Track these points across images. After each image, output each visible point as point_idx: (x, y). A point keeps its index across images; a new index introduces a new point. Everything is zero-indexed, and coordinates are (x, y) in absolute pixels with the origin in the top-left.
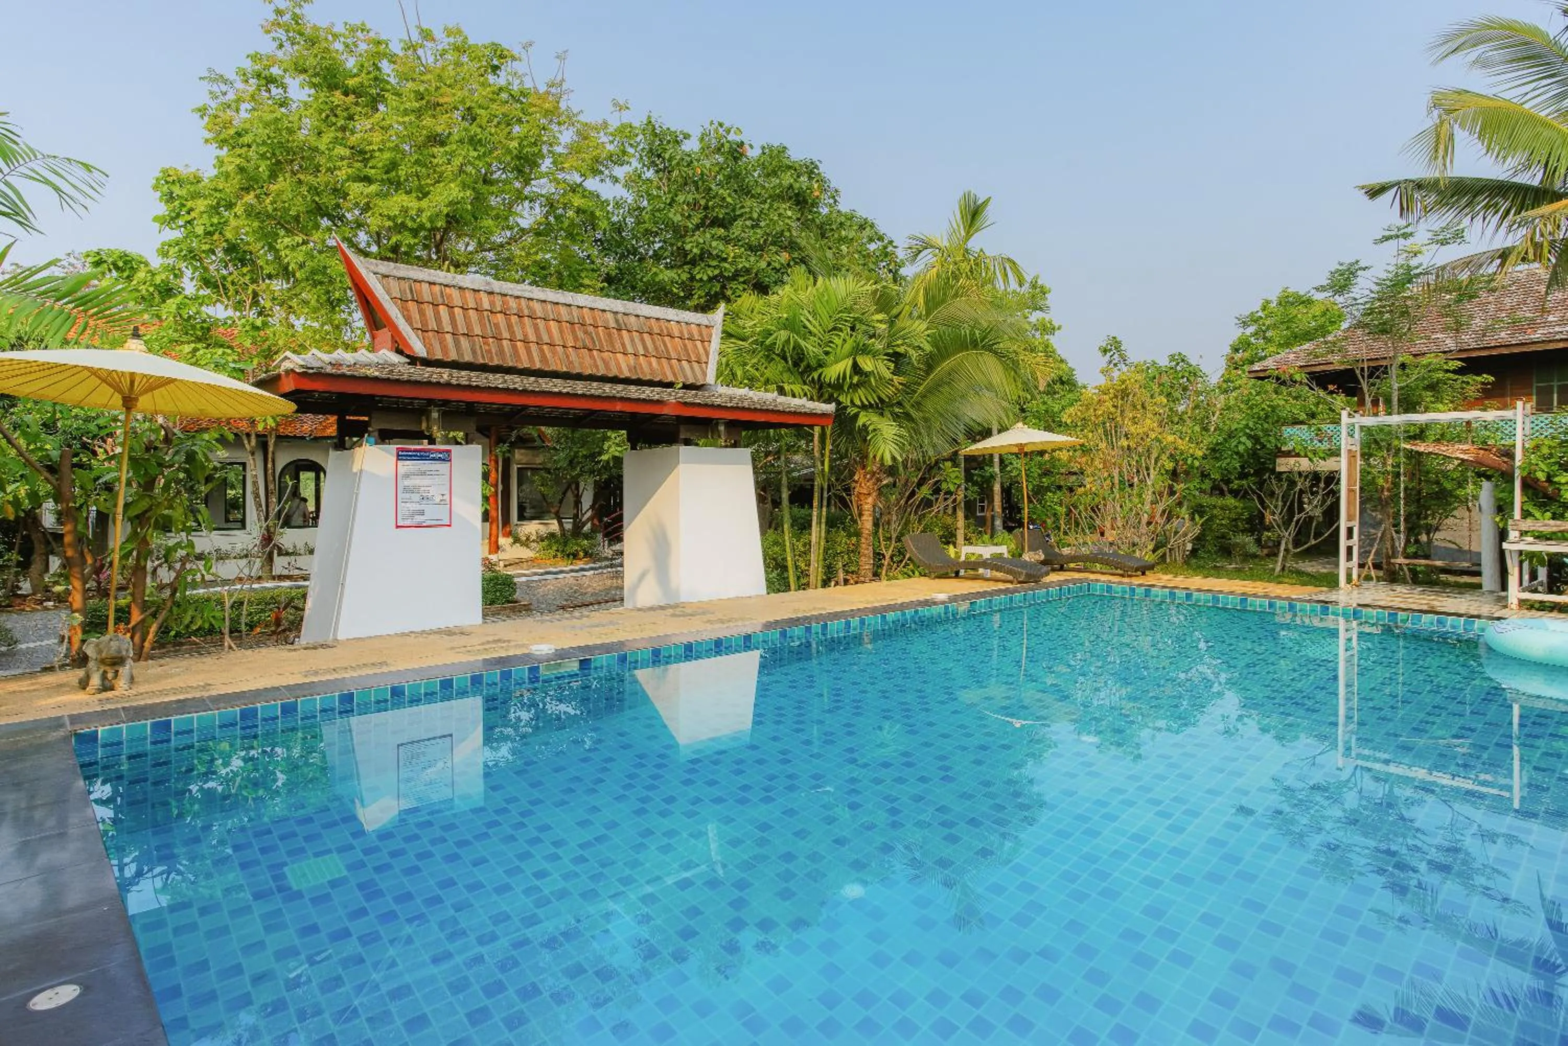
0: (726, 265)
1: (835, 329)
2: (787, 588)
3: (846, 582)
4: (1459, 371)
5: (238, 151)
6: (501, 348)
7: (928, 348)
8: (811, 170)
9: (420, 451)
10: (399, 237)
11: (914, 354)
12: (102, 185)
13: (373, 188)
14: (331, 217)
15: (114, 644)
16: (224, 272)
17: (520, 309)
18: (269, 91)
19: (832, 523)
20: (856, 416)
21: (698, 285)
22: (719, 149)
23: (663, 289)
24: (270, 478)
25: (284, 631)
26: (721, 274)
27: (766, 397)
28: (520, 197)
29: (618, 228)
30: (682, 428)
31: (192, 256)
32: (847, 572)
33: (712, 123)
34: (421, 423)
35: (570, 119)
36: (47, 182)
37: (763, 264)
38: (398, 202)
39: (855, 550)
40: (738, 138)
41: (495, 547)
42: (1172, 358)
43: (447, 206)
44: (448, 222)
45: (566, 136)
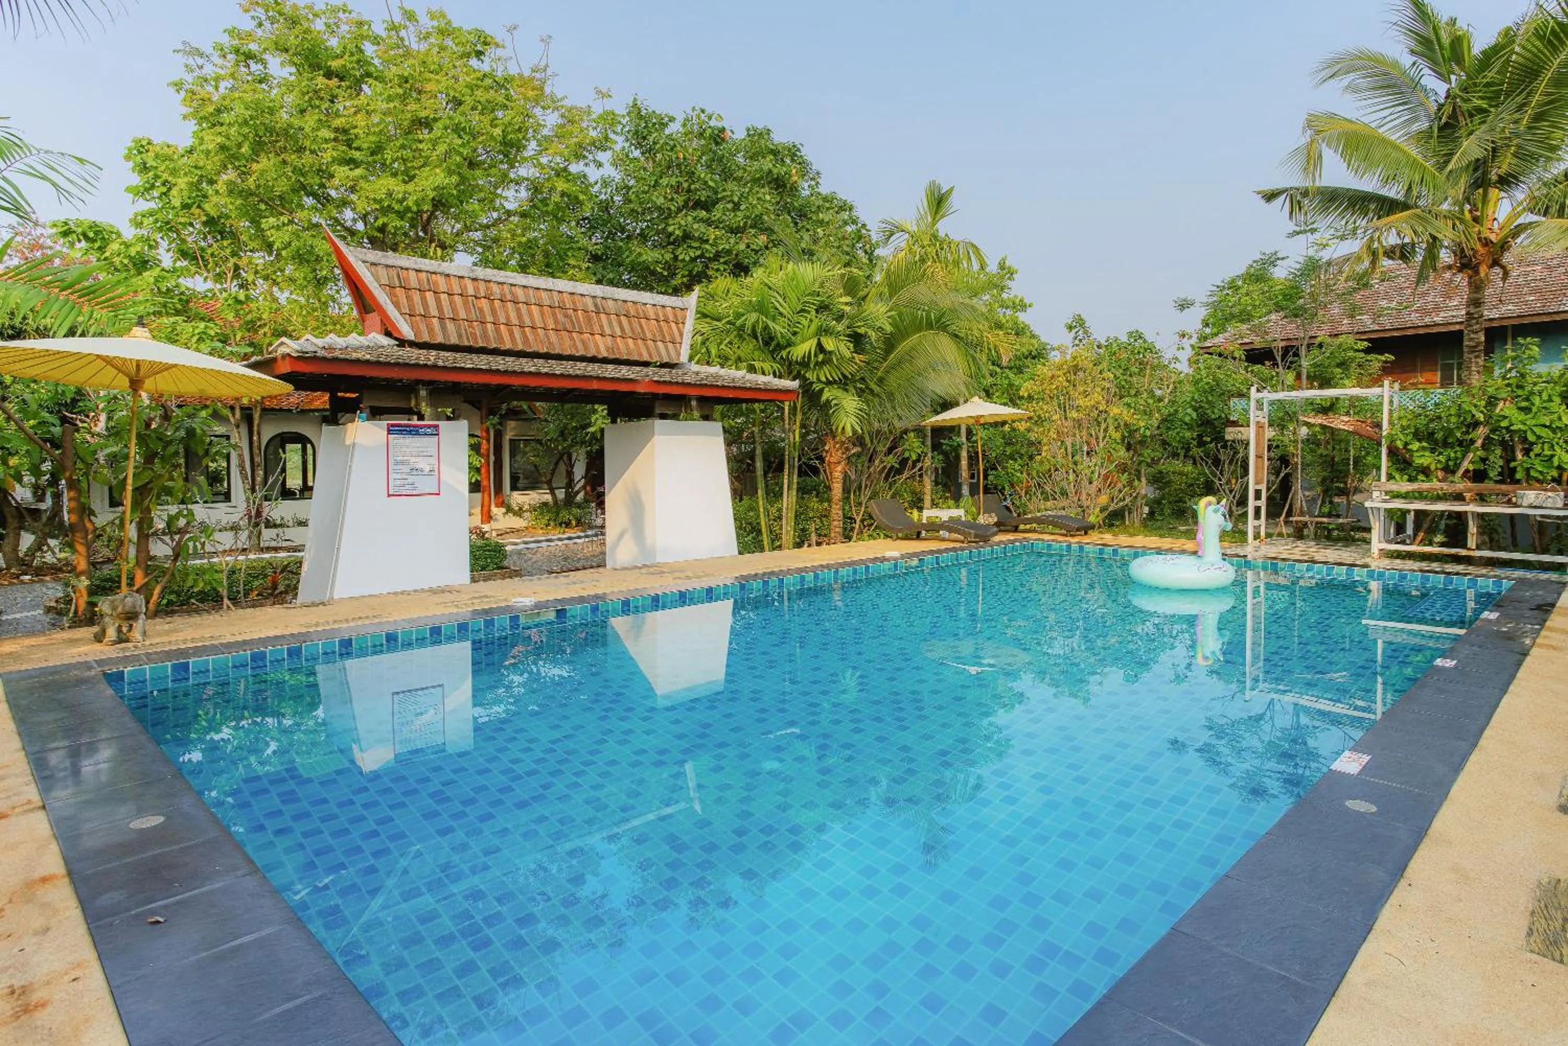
0: (708, 247)
1: (803, 311)
2: (762, 550)
3: (819, 544)
4: (1367, 351)
5: (218, 129)
6: (485, 331)
7: (889, 328)
8: (793, 152)
9: (409, 426)
10: (385, 220)
11: (873, 335)
12: (97, 178)
13: (358, 172)
14: (314, 195)
15: (129, 600)
16: (203, 244)
17: (503, 295)
18: (248, 66)
19: (803, 491)
20: (822, 390)
21: (681, 265)
22: (701, 134)
23: (648, 268)
24: (256, 451)
25: (281, 593)
26: (702, 256)
27: (736, 375)
28: (504, 180)
29: (605, 207)
30: (657, 403)
31: (168, 227)
32: (820, 535)
33: (694, 109)
34: (409, 400)
35: (554, 104)
36: (44, 178)
37: (742, 247)
38: (383, 185)
39: (825, 515)
40: (720, 125)
41: (488, 517)
42: (1130, 334)
43: (435, 189)
44: (434, 205)
45: (551, 120)
